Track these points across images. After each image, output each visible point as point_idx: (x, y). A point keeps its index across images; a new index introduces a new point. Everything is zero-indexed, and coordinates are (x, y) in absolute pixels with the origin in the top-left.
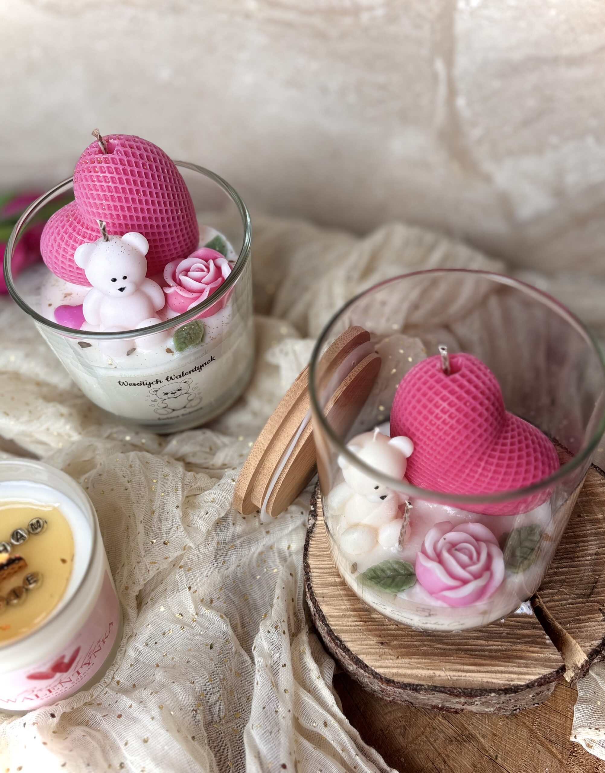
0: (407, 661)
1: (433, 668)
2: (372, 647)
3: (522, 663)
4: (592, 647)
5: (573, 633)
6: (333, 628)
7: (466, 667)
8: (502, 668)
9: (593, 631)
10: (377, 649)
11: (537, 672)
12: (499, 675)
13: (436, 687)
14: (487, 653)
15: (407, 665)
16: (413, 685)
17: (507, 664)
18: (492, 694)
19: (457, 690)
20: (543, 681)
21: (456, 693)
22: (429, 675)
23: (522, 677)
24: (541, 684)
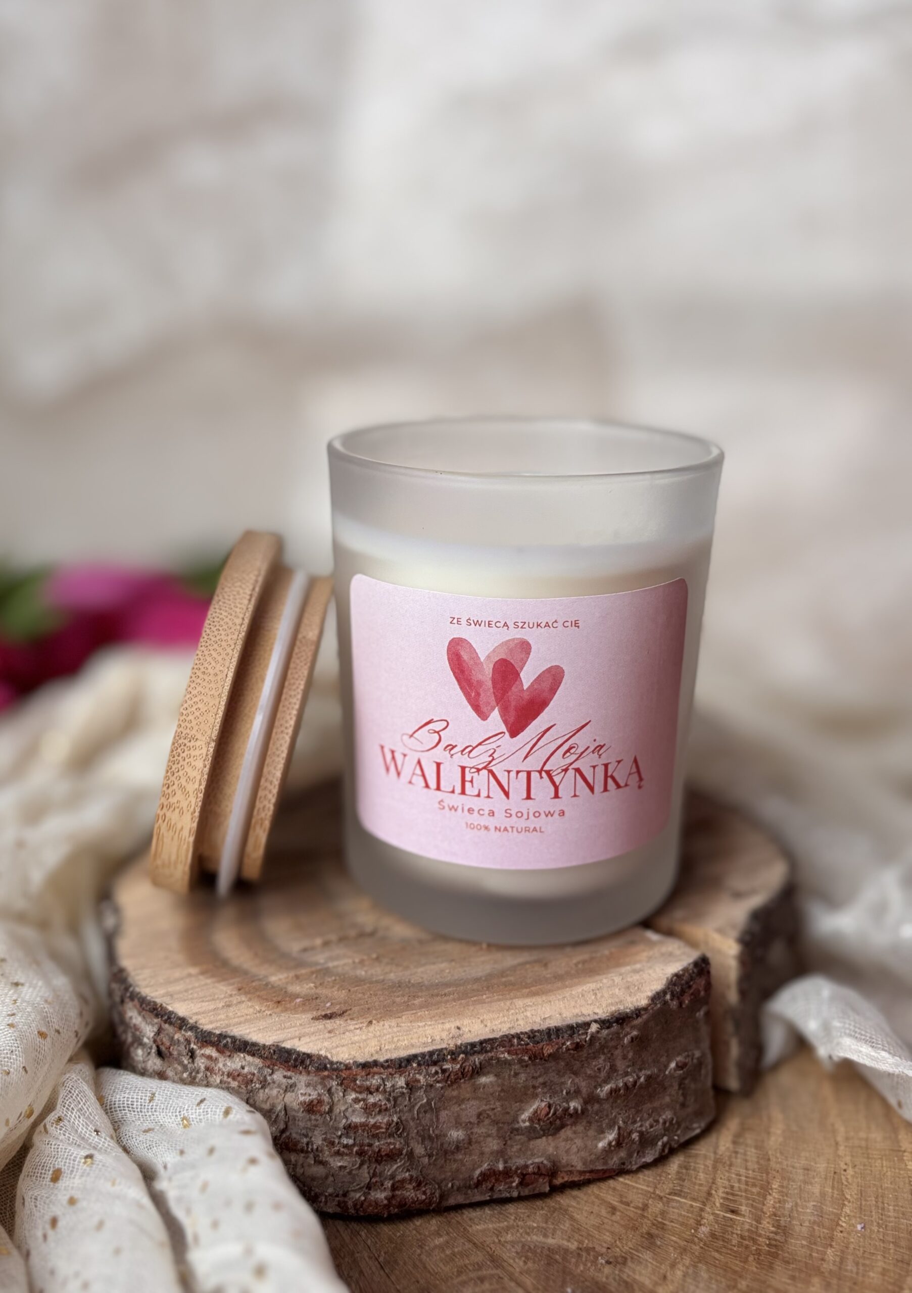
1: (450, 1018)
2: (306, 1026)
8: (591, 984)
10: (319, 1025)
13: (473, 1045)
15: (396, 1028)
16: (423, 1055)
18: (592, 1025)
19: (517, 1037)
20: (678, 989)
21: (519, 1047)
22: (451, 1036)
23: (636, 989)
24: (678, 998)
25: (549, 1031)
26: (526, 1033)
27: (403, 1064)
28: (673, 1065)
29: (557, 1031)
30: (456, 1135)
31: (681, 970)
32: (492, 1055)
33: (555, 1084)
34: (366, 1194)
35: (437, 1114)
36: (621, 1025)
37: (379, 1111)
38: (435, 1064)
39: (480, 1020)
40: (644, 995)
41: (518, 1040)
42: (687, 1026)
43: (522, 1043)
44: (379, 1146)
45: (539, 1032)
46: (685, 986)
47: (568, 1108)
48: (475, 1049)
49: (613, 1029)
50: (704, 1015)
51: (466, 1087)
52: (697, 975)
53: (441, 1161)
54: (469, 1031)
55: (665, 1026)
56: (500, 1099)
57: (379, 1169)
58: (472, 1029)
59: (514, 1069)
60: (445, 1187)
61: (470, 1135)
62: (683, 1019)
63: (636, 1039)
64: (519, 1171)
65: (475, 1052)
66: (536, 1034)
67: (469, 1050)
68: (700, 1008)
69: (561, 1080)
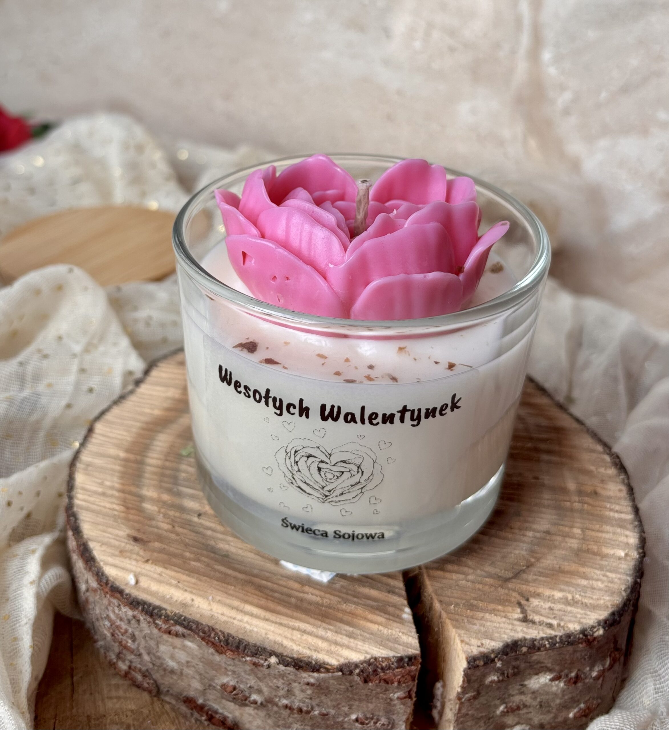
0: (159, 569)
1: (194, 591)
2: (118, 538)
3: (346, 631)
4: (482, 649)
6: (77, 502)
7: (248, 608)
8: (307, 625)
9: (494, 628)
10: (124, 542)
11: (364, 648)
12: (297, 635)
14: (293, 600)
15: (156, 576)
17: (319, 623)
18: (272, 657)
19: (216, 632)
20: (370, 669)
21: (213, 639)
22: (184, 602)
23: (336, 649)
24: (368, 676)
25: (240, 641)
26: (223, 633)
27: (134, 603)
28: (354, 717)
29: (246, 645)
30: (172, 664)
31: (383, 658)
32: (192, 633)
33: (242, 676)
34: (117, 660)
35: (158, 644)
36: (297, 669)
37: (121, 620)
38: (151, 615)
39: (209, 603)
40: (337, 657)
41: (215, 634)
42: (378, 698)
43: (217, 638)
44: (122, 639)
45: (233, 638)
46: (379, 670)
47: (249, 697)
48: (184, 622)
49: (290, 669)
50: (398, 698)
51: (178, 641)
52: (398, 668)
53: (161, 672)
54: (199, 607)
55: (350, 688)
56: (201, 662)
57: (124, 651)
58: (201, 606)
59: (211, 650)
60: (163, 689)
61: (182, 670)
62: (374, 692)
63: (313, 685)
64: (210, 712)
65: (183, 624)
66: (231, 638)
67: (179, 620)
68: (396, 692)
69: (247, 677)
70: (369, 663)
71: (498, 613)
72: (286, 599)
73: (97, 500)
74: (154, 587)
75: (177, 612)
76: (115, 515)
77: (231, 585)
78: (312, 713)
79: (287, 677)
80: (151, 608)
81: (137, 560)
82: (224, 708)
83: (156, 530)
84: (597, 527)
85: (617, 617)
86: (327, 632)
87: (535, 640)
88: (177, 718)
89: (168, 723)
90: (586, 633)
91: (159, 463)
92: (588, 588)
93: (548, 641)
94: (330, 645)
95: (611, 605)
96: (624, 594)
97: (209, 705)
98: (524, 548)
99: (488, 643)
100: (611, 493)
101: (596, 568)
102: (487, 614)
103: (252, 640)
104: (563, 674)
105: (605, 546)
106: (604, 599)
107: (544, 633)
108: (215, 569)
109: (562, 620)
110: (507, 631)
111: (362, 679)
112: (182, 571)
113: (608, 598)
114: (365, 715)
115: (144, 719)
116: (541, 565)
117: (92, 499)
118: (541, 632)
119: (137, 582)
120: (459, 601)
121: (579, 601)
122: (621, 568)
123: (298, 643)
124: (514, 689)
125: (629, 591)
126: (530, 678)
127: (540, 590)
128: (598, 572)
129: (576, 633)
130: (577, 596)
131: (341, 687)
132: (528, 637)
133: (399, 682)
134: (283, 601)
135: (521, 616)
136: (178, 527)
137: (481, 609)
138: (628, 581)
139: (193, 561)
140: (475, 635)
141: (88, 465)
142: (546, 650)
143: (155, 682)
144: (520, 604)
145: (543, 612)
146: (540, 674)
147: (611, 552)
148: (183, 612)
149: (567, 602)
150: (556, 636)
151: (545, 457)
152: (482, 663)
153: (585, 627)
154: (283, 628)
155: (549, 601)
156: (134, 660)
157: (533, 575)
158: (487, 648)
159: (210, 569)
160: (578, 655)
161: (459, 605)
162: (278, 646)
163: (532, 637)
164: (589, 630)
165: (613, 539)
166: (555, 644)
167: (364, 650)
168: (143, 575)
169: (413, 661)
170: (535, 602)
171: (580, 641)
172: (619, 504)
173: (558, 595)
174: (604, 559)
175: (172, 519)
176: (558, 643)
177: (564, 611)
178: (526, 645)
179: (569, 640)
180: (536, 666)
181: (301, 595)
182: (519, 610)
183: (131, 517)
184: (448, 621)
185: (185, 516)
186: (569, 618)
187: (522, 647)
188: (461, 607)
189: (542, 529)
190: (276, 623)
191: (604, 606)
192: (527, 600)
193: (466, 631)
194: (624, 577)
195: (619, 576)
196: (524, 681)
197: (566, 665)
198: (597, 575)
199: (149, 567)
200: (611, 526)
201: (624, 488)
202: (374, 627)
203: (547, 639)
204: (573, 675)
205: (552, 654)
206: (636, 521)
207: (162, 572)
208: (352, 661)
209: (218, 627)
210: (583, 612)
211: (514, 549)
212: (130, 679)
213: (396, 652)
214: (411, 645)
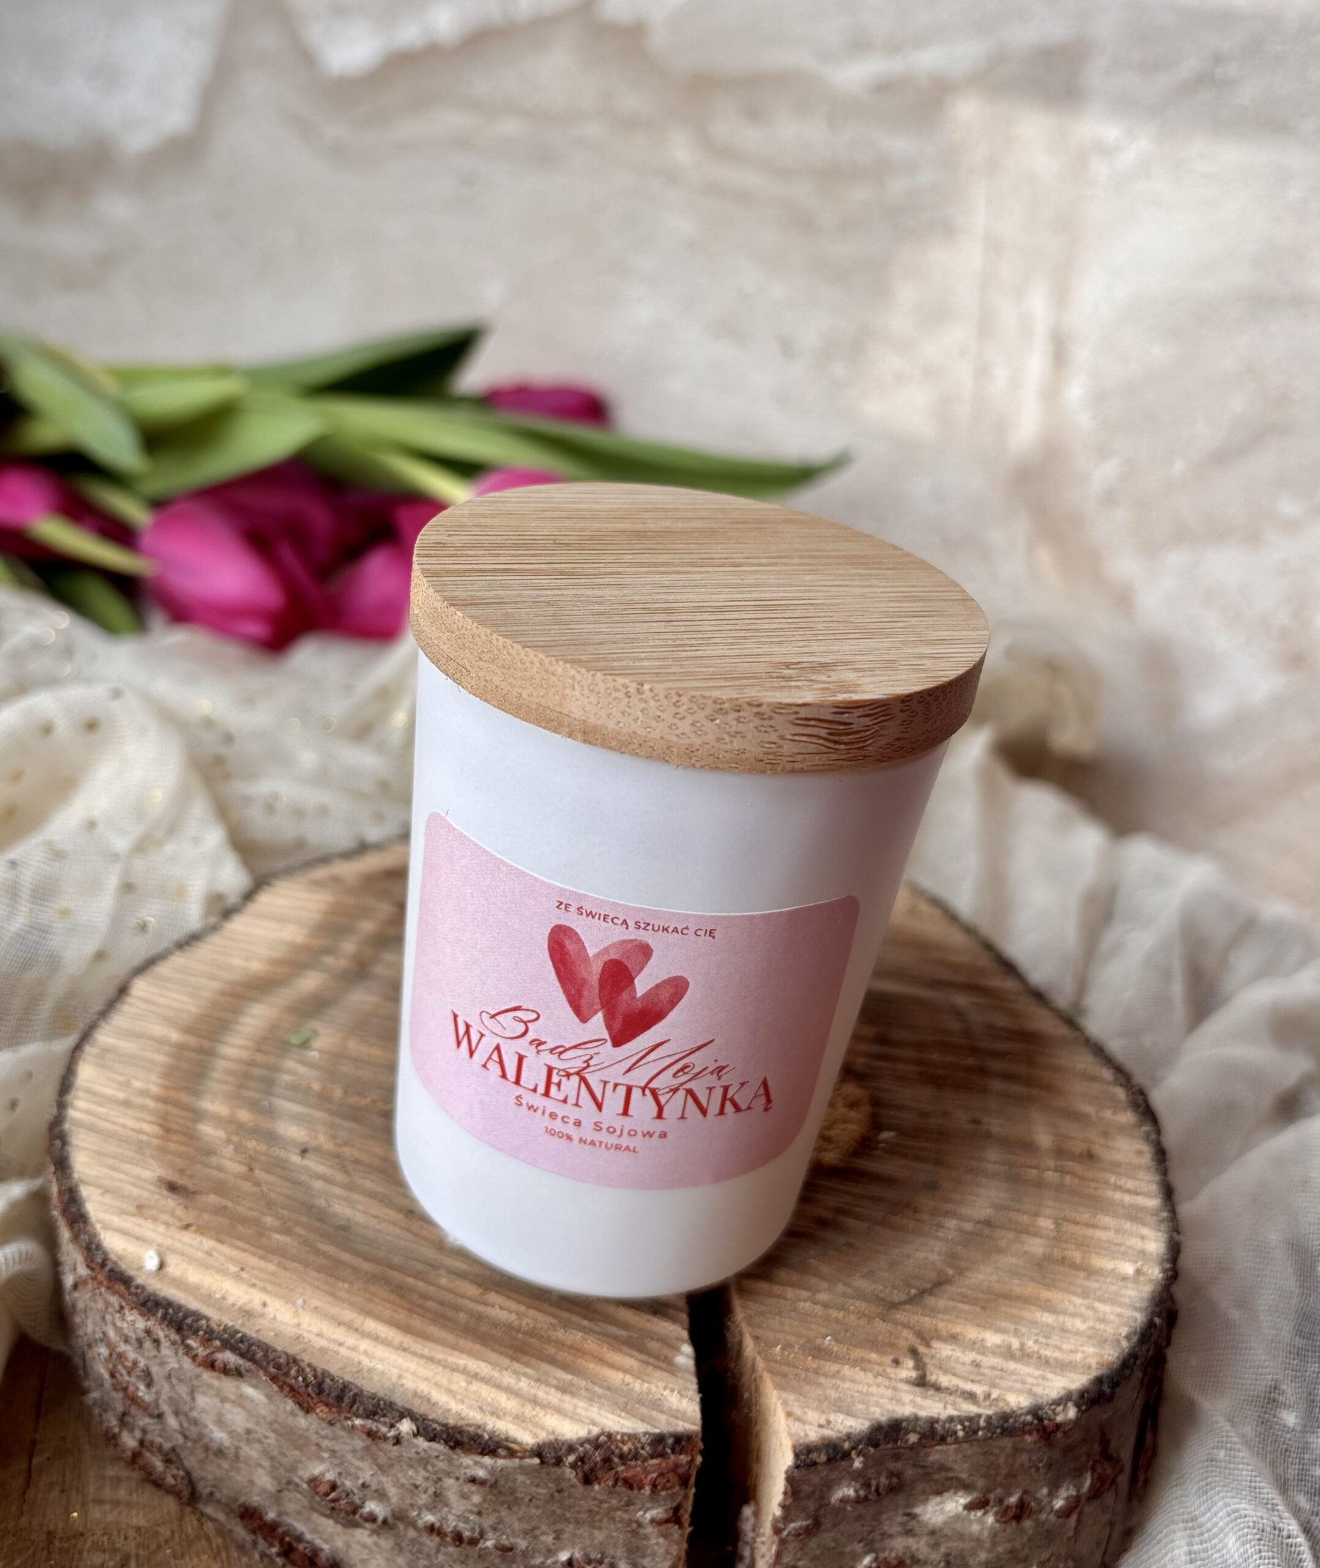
0: (208, 1243)
1: (269, 1287)
3: (558, 1380)
4: (827, 1433)
5: (785, 1376)
6: (72, 1113)
7: (371, 1325)
8: (483, 1365)
9: (856, 1394)
10: (150, 1191)
11: (589, 1414)
12: (460, 1382)
14: (462, 1316)
15: (199, 1255)
16: (179, 1308)
17: (507, 1362)
18: (404, 1420)
19: (300, 1367)
20: (598, 1457)
21: (293, 1381)
22: (247, 1307)
23: (534, 1413)
24: (592, 1470)
25: (345, 1387)
26: (314, 1369)
29: (355, 1395)
30: (219, 1435)
31: (623, 1435)
32: (253, 1367)
33: (349, 1462)
34: (120, 1427)
35: (192, 1394)
36: (452, 1448)
37: (126, 1341)
38: (179, 1329)
39: (296, 1313)
40: (534, 1430)
41: (298, 1371)
42: (613, 1519)
43: (300, 1379)
44: (128, 1382)
45: (332, 1380)
46: (616, 1460)
47: (361, 1507)
48: (241, 1345)
49: (438, 1447)
50: (653, 1521)
51: (228, 1385)
52: (652, 1457)
53: (201, 1454)
54: (275, 1318)
55: (556, 1494)
56: (274, 1431)
57: (134, 1410)
58: (279, 1318)
59: (290, 1405)
60: (204, 1489)
61: (238, 1448)
62: (605, 1506)
63: (483, 1483)
64: (287, 1539)
65: (239, 1349)
66: (328, 1380)
67: (233, 1341)
68: (648, 1509)
69: (357, 1463)
70: (595, 1443)
71: (868, 1366)
72: (450, 1313)
73: (112, 1113)
74: (194, 1276)
75: (230, 1324)
76: (142, 1142)
77: (344, 1281)
78: (481, 1545)
79: (434, 1466)
80: (181, 1314)
81: (167, 1225)
82: (314, 1531)
83: (216, 1173)
84: (1086, 1217)
85: (1106, 1389)
86: (520, 1380)
87: (937, 1421)
88: (226, 1549)
89: (205, 1557)
90: (1040, 1413)
91: (244, 1054)
92: (1053, 1328)
93: (963, 1425)
94: (523, 1405)
95: (1097, 1363)
96: (1125, 1344)
97: (288, 1525)
98: (936, 1249)
99: (840, 1421)
100: (1119, 1157)
101: (1075, 1294)
102: (847, 1367)
103: (370, 1386)
104: (992, 1496)
105: (1097, 1253)
106: (1083, 1352)
107: (955, 1409)
108: (318, 1250)
109: (994, 1386)
110: (881, 1401)
111: (580, 1475)
112: (253, 1249)
113: (1091, 1350)
114: (586, 1555)
115: (159, 1547)
116: (967, 1282)
117: (102, 1110)
118: (949, 1407)
119: (162, 1266)
120: (792, 1339)
121: (1034, 1352)
122: (1123, 1296)
123: (459, 1397)
124: (892, 1523)
125: (1135, 1339)
126: (925, 1502)
127: (957, 1329)
128: (1078, 1301)
129: (1020, 1412)
130: (1030, 1343)
131: (541, 1491)
132: (923, 1414)
133: (654, 1486)
134: (443, 1316)
135: (914, 1374)
136: (261, 1169)
137: (836, 1356)
138: (1136, 1320)
139: (279, 1233)
140: (816, 1404)
141: (106, 1050)
142: (957, 1441)
143: (188, 1474)
144: (914, 1353)
145: (959, 1368)
146: (946, 1495)
147: (1107, 1264)
148: (243, 1325)
149: (1008, 1354)
150: (979, 1416)
151: (998, 1085)
152: (823, 1458)
153: (1040, 1401)
154: (433, 1367)
155: (973, 1350)
156: (151, 1428)
157: (947, 1299)
158: (839, 1431)
159: (309, 1249)
160: (1024, 1458)
161: (793, 1347)
162: (419, 1401)
163: (930, 1414)
164: (1047, 1407)
165: (1115, 1242)
166: (976, 1432)
167: (588, 1418)
168: (173, 1251)
169: (683, 1443)
170: (944, 1350)
171: (1027, 1428)
172: (1133, 1178)
173: (993, 1339)
174: (1093, 1277)
175: (250, 1156)
176: (983, 1429)
177: (1002, 1370)
178: (918, 1429)
179: (1006, 1425)
180: (936, 1477)
181: (480, 1308)
182: (910, 1363)
183: (172, 1146)
184: (767, 1377)
185: (277, 1152)
186: (1010, 1383)
187: (907, 1433)
188: (796, 1350)
189: (977, 1217)
190: (422, 1356)
191: (1083, 1366)
192: (928, 1346)
193: (800, 1395)
194: (1129, 1313)
195: (1118, 1310)
196: (913, 1506)
197: (999, 1479)
198: (1075, 1306)
199: (189, 1240)
200: (1113, 1217)
201: (1147, 1150)
202: (616, 1377)
203: (961, 1420)
204: (1013, 1500)
205: (969, 1452)
206: (1164, 1211)
207: (212, 1249)
208: (563, 1438)
209: (306, 1358)
210: (1037, 1373)
211: (917, 1250)
212: (141, 1468)
213: (652, 1425)
214: (685, 1413)
